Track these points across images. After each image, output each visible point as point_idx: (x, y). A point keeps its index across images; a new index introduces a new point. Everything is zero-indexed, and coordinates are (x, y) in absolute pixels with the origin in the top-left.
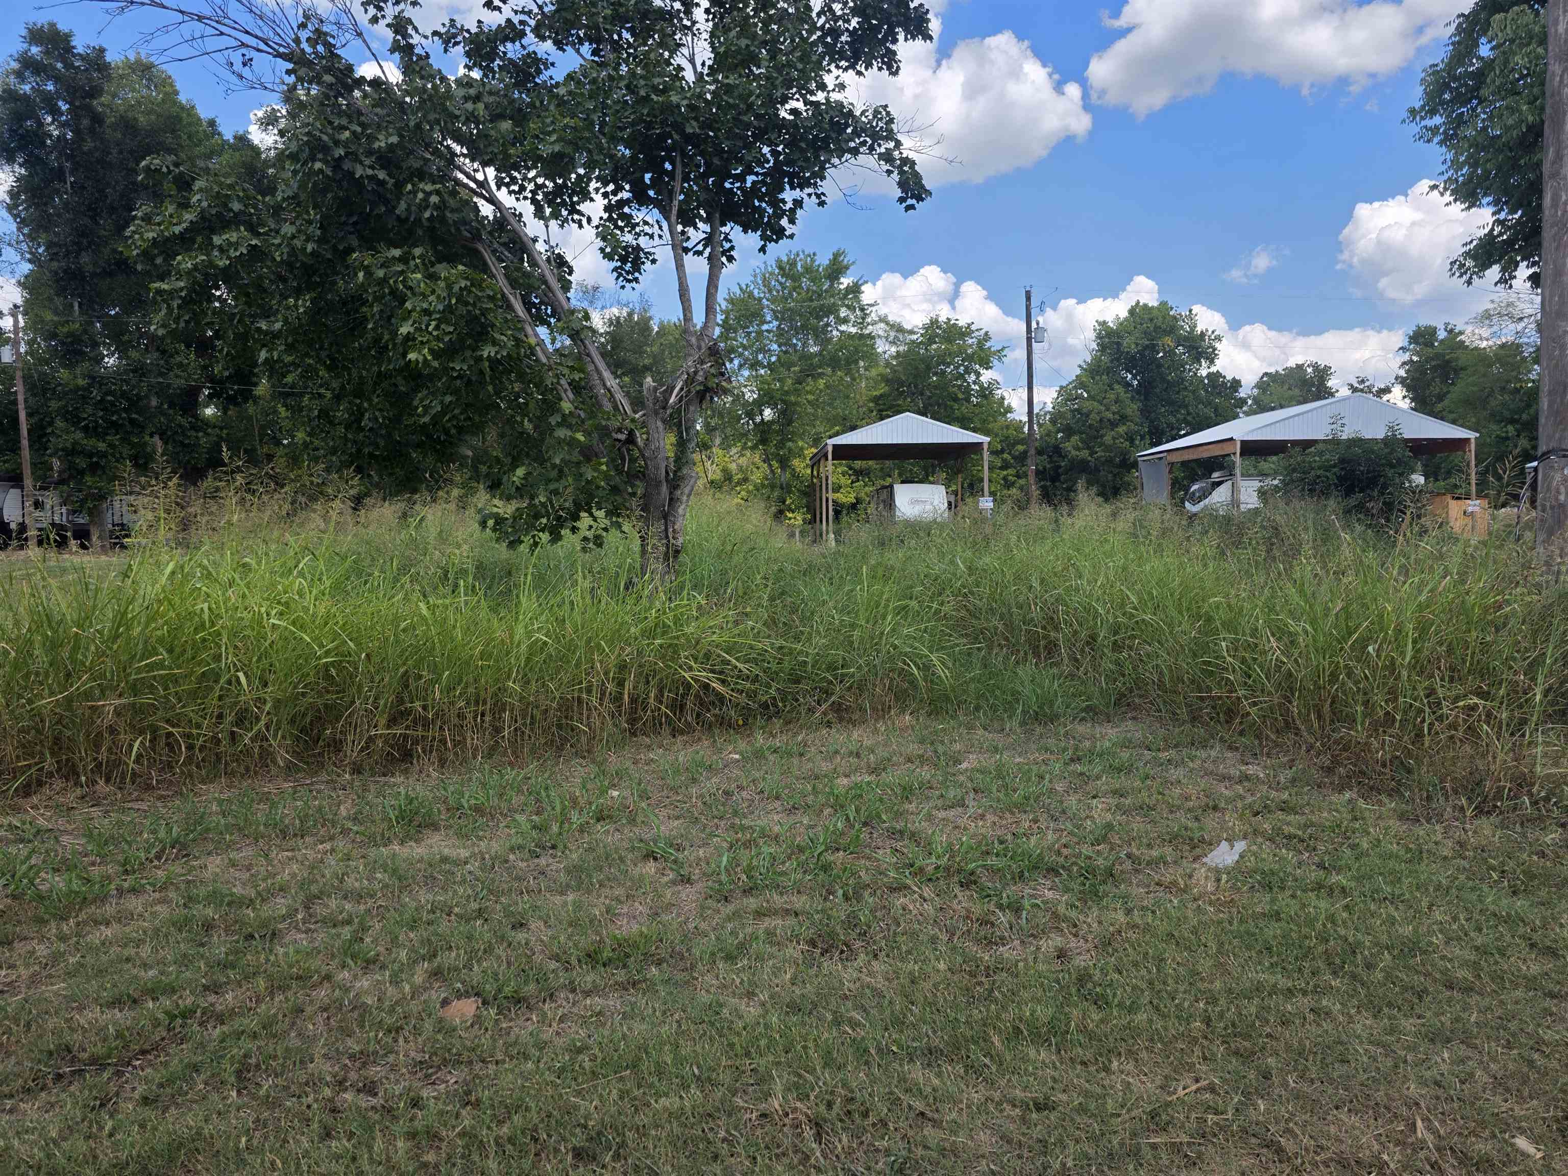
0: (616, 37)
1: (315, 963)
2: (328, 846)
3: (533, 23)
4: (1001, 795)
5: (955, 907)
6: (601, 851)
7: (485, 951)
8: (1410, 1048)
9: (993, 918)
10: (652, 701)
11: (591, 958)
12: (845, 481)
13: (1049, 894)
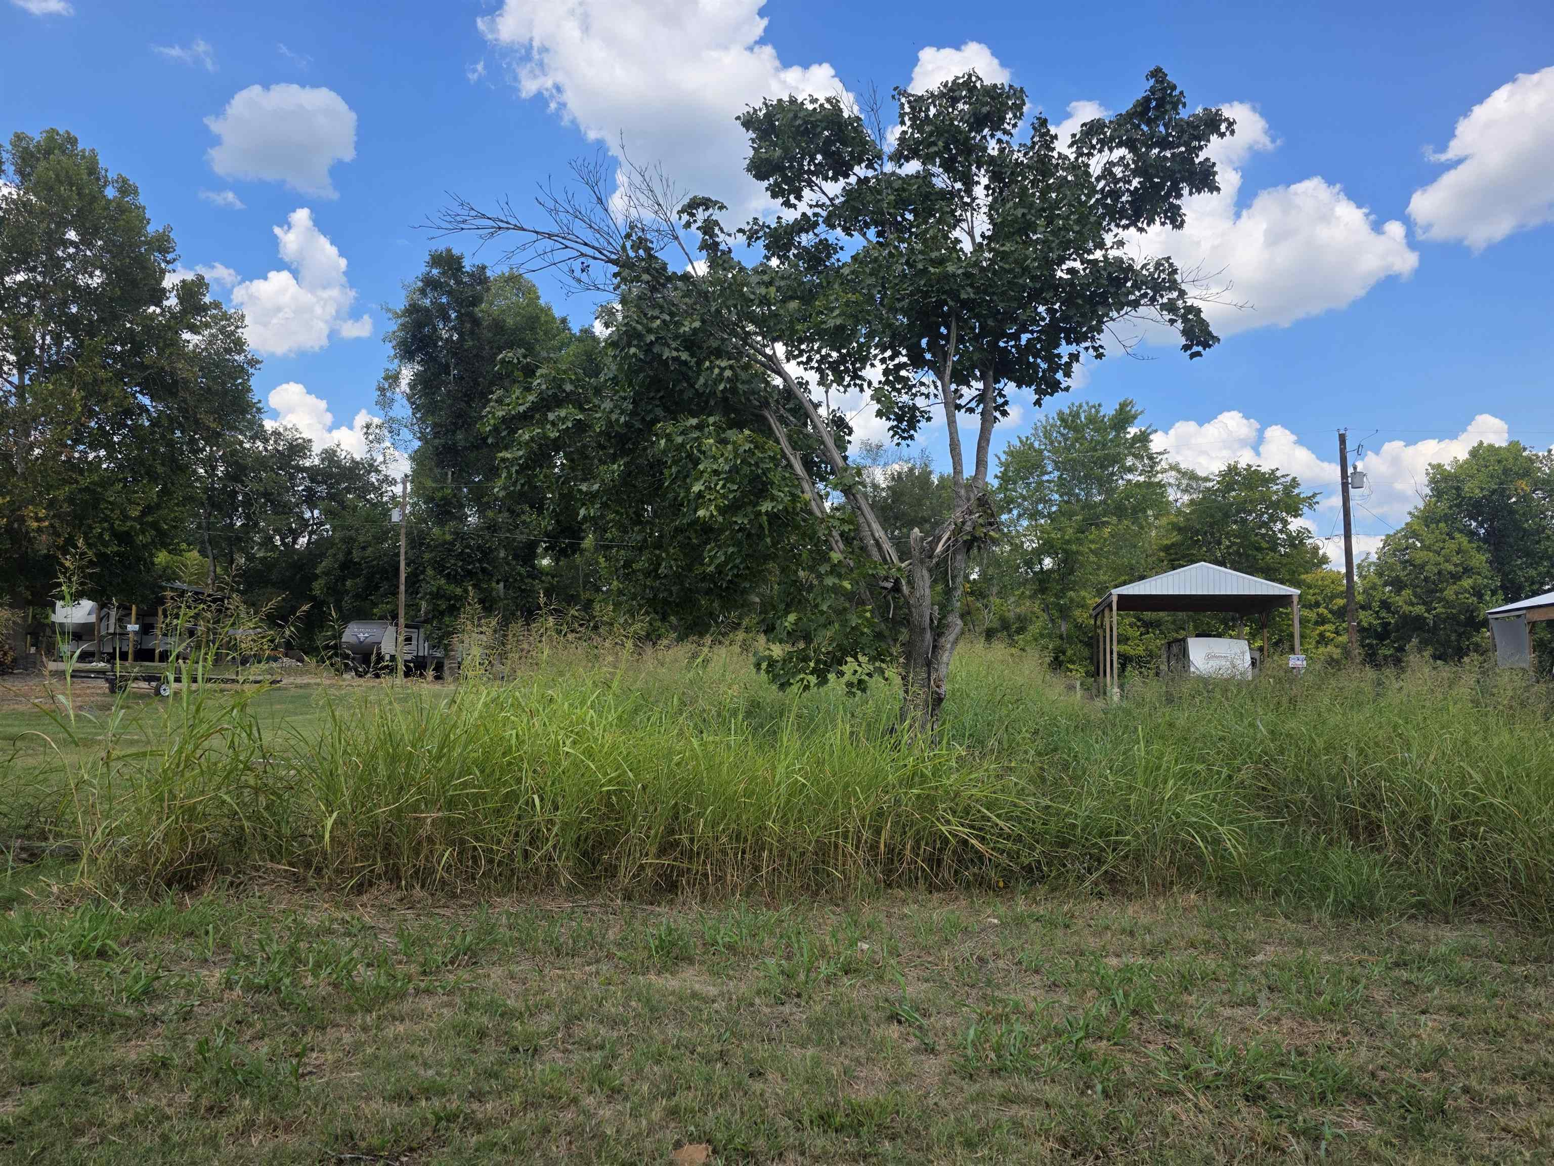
0: (899, 219)
1: (567, 1085)
2: (593, 968)
3: (824, 214)
4: (1302, 998)
5: (1237, 1124)
6: (844, 1006)
7: (721, 1096)
9: (1283, 1144)
10: (908, 852)
11: (824, 1120)
12: (1134, 633)
13: (1358, 1125)
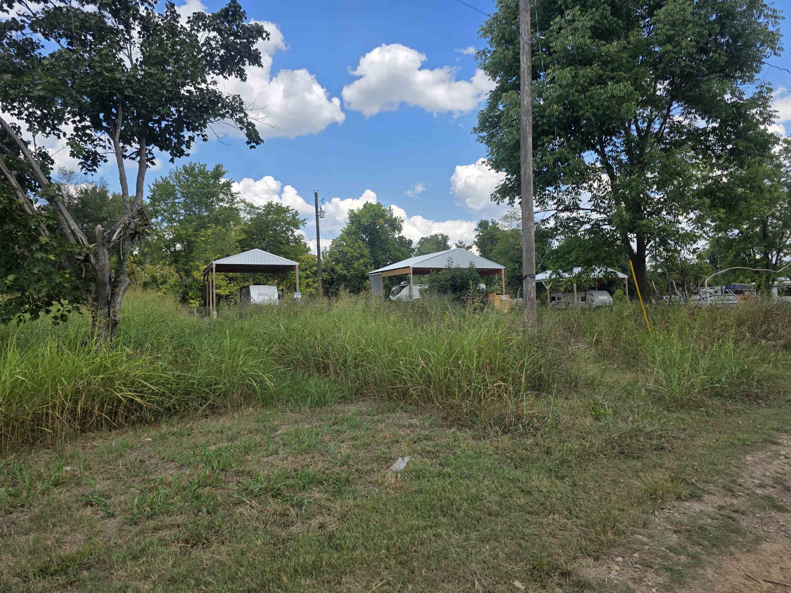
0: (83, 38)
3: (29, 22)
4: (296, 446)
5: (268, 509)
6: (55, 505)
8: (474, 547)
9: (287, 512)
10: (96, 411)
11: (43, 572)
12: (223, 283)
13: (317, 495)
